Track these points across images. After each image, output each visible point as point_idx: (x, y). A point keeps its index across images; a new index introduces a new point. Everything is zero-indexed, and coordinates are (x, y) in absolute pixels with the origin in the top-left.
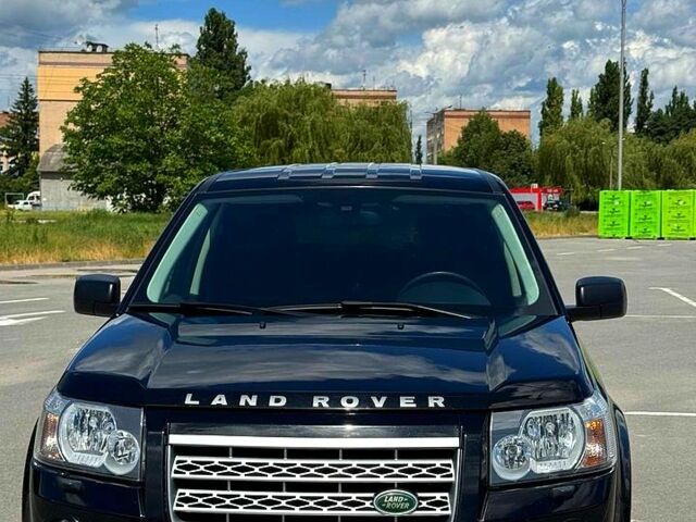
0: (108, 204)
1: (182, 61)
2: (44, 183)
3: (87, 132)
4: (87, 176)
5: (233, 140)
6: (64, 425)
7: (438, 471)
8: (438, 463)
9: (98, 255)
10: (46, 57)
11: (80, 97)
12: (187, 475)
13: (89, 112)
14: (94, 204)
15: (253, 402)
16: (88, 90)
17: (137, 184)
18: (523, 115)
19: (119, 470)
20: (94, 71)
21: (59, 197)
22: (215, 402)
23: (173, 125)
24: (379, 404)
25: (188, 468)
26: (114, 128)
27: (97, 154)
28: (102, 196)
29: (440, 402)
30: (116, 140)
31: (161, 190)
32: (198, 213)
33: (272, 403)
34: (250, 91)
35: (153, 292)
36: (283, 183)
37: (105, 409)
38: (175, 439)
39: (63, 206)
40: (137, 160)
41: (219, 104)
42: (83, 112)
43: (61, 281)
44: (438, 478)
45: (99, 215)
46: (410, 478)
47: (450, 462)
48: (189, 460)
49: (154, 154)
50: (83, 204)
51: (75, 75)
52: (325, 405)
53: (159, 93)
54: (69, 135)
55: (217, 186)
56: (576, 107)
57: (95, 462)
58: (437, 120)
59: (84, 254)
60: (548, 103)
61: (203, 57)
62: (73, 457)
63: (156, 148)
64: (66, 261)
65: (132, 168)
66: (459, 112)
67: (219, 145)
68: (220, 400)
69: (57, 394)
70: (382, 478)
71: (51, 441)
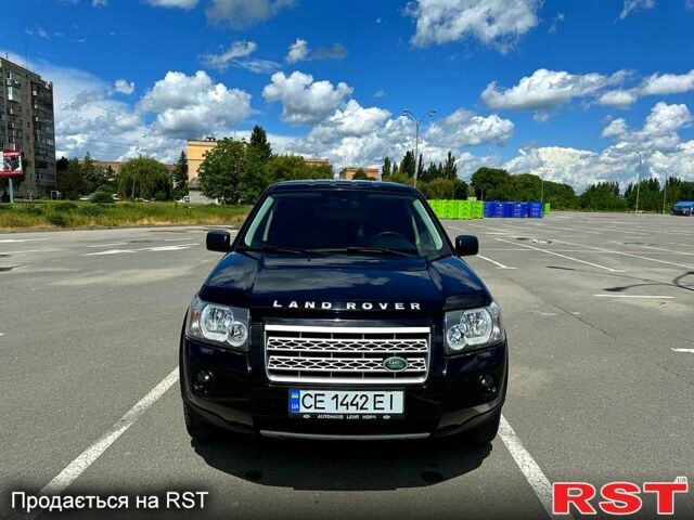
0: (216, 201)
1: (245, 146)
2: (190, 192)
3: (207, 172)
4: (208, 190)
5: (266, 177)
6: (203, 316)
7: (419, 346)
8: (418, 341)
9: (213, 221)
10: (191, 143)
11: (204, 158)
12: (276, 348)
13: (209, 165)
14: (211, 201)
15: (313, 306)
16: (208, 155)
17: (227, 194)
18: (376, 171)
19: (235, 344)
20: (210, 148)
21: (196, 198)
22: (291, 306)
23: (242, 170)
24: (384, 307)
25: (276, 344)
26: (218, 172)
27: (212, 181)
28: (214, 198)
29: (418, 306)
30: (219, 177)
31: (238, 197)
32: (269, 201)
33: (323, 307)
34: (272, 159)
35: (248, 240)
36: (311, 187)
37: (227, 309)
38: (268, 327)
39: (198, 202)
40: (228, 185)
41: (260, 163)
42: (206, 164)
43: (199, 233)
44: (419, 350)
45: (213, 205)
46: (403, 350)
47: (424, 340)
48: (277, 339)
49: (235, 182)
50: (206, 201)
51: (203, 150)
52: (353, 307)
53: (237, 157)
54: (200, 174)
55: (278, 188)
56: (395, 168)
57: (221, 338)
58: (343, 172)
59: (207, 220)
60: (385, 166)
61: (253, 144)
62: (208, 335)
63: (236, 180)
64: (200, 223)
65: (225, 188)
66: (351, 169)
67: (260, 179)
68: (294, 305)
69: (198, 298)
70: (387, 351)
71: (195, 325)
